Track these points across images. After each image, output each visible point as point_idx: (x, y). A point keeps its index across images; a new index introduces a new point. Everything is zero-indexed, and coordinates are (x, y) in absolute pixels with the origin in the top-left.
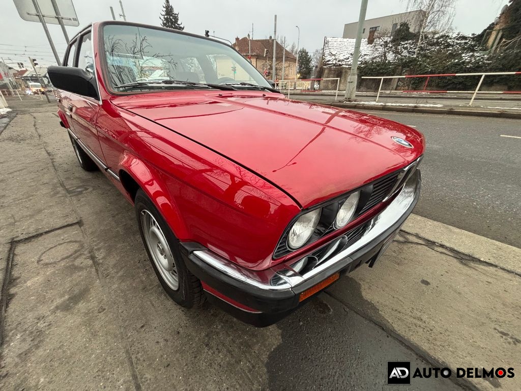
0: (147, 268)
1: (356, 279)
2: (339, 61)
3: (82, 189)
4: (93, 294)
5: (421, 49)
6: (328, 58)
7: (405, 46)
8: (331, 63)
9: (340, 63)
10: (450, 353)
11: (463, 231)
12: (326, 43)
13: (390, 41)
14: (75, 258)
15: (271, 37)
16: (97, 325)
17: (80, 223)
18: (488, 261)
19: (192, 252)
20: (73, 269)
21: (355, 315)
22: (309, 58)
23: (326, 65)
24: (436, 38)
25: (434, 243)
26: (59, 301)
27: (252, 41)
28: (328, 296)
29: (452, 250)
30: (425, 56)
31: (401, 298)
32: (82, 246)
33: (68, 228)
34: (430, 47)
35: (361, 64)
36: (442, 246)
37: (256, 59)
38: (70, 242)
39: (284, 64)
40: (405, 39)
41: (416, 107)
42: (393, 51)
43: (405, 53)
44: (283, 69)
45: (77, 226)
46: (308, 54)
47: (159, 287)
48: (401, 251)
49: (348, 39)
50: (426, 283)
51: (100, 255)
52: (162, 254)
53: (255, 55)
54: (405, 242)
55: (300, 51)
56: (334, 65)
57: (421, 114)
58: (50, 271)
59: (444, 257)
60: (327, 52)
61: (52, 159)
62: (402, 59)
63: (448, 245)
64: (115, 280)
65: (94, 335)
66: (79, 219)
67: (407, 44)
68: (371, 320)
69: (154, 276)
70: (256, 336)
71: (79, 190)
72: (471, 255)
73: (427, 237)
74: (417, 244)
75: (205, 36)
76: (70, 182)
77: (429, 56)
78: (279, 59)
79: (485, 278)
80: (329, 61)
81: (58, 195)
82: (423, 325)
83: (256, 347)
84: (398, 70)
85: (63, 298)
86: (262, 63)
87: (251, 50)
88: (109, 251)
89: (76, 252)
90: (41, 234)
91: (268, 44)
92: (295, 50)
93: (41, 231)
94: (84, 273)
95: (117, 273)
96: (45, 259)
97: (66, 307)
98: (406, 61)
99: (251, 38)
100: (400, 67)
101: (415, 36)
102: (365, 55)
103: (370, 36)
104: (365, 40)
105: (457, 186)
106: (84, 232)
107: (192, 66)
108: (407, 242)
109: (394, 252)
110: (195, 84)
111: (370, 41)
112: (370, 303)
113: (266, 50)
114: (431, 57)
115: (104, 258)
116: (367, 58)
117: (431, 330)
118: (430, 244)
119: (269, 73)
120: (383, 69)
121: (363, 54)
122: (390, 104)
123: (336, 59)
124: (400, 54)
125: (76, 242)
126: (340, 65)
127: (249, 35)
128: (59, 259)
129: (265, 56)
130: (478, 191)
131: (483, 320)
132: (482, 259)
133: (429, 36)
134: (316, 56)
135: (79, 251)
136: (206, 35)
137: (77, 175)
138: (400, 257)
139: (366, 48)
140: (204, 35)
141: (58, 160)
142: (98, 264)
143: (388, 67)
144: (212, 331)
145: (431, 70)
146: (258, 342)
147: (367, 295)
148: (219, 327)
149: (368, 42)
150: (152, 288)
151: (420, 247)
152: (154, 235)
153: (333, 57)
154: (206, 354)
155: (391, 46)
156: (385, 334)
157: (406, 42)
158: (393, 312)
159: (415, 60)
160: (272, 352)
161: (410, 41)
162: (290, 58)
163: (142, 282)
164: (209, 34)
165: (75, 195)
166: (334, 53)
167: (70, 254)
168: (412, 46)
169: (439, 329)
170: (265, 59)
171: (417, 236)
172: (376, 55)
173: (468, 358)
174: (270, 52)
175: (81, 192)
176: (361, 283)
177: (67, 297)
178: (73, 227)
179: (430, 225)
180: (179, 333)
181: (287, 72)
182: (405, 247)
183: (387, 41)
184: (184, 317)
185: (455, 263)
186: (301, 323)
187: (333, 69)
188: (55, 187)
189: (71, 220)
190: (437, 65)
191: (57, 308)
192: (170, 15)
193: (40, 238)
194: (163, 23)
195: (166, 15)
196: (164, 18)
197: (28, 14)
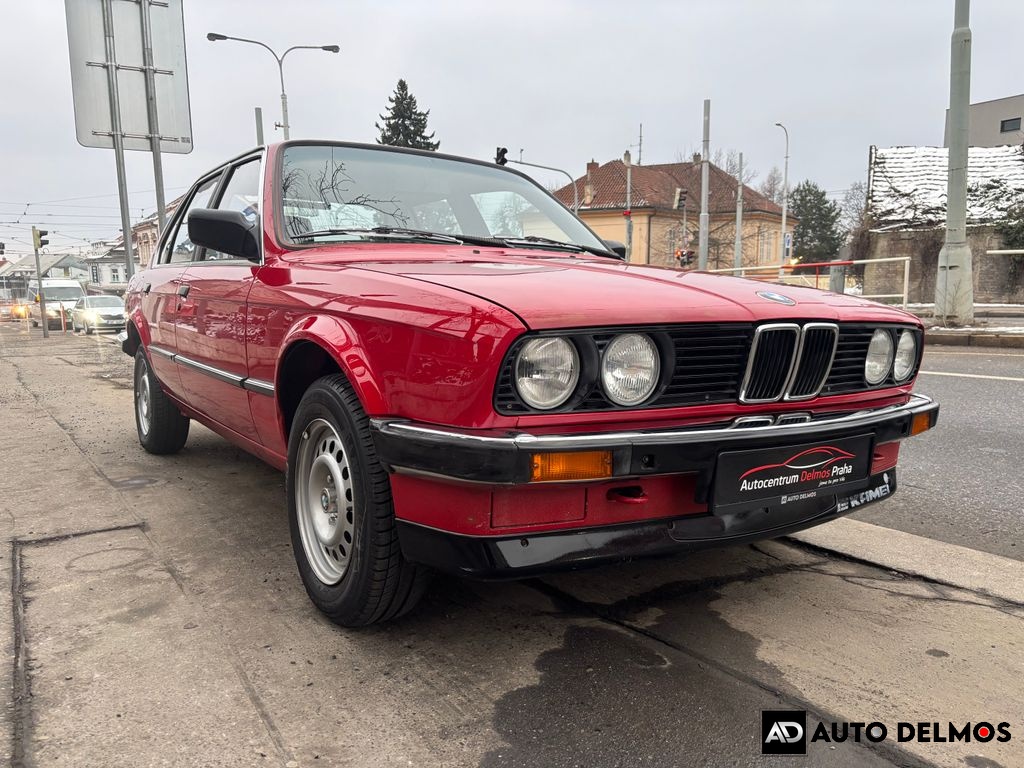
0: (283, 588)
1: (755, 634)
2: (925, 212)
3: (143, 481)
4: (174, 610)
6: (887, 204)
8: (899, 217)
9: (931, 216)
12: (876, 163)
14: (137, 569)
15: (697, 157)
16: (184, 639)
17: (141, 526)
20: (135, 580)
22: (831, 210)
23: (879, 225)
25: (1021, 606)
26: (112, 612)
27: (639, 170)
28: (675, 647)
32: (148, 555)
37: (650, 217)
38: (126, 549)
39: (741, 229)
44: (738, 242)
45: (138, 530)
46: (827, 197)
48: (909, 609)
50: (938, 654)
51: (185, 569)
53: (645, 207)
55: (797, 190)
56: (910, 223)
58: (91, 579)
60: (881, 188)
61: (71, 434)
64: (216, 598)
65: (179, 648)
66: (139, 521)
71: (137, 482)
73: (1008, 596)
75: (494, 162)
76: (114, 469)
78: (722, 214)
80: (890, 212)
81: (93, 488)
83: (484, 685)
85: (118, 611)
86: (668, 229)
87: (633, 191)
88: (204, 564)
89: (138, 561)
90: (66, 537)
91: (684, 174)
92: (780, 187)
93: (65, 533)
94: (155, 585)
95: (220, 590)
96: (81, 566)
97: (126, 619)
99: (634, 162)
102: (1020, 191)
106: (150, 539)
109: (891, 608)
110: (431, 235)
113: (679, 190)
115: (193, 573)
118: (1011, 607)
119: (691, 255)
121: (1011, 190)
123: (915, 208)
125: (137, 549)
126: (930, 222)
127: (627, 154)
128: (107, 567)
129: (675, 206)
134: (853, 202)
135: (144, 560)
136: (497, 160)
137: (129, 459)
138: (898, 617)
140: (491, 158)
141: (83, 435)
142: (183, 579)
146: (489, 680)
151: (972, 606)
153: (904, 201)
160: (512, 692)
162: (759, 209)
164: (506, 156)
165: (128, 490)
166: (903, 190)
167: (125, 563)
170: (676, 215)
174: (691, 195)
175: (141, 486)
177: (126, 609)
178: (130, 530)
181: (751, 252)
187: (906, 236)
188: (83, 476)
189: (124, 522)
191: (110, 618)
192: (404, 118)
193: (65, 542)
194: (384, 137)
195: (393, 118)
196: (389, 125)
197: (95, 133)
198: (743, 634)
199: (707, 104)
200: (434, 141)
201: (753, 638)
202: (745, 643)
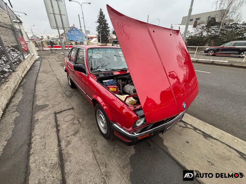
0: (95, 126)
1: (163, 138)
4: (80, 132)
5: (222, 30)
7: (213, 28)
10: (187, 164)
11: (211, 125)
12: (172, 27)
13: (205, 26)
14: (74, 120)
16: (83, 141)
17: (73, 108)
18: (216, 138)
19: (113, 124)
20: (74, 124)
21: (159, 149)
24: (230, 25)
25: (197, 129)
26: (72, 133)
28: (152, 142)
29: (203, 132)
30: (223, 34)
31: (177, 146)
32: (75, 116)
33: (70, 110)
34: (227, 29)
35: (189, 37)
36: (200, 130)
38: (71, 115)
40: (213, 25)
41: (213, 62)
42: (206, 31)
43: (213, 32)
45: (72, 110)
47: (99, 132)
48: (182, 130)
49: (183, 25)
50: (188, 142)
51: (81, 120)
52: (102, 123)
54: (185, 127)
57: (215, 65)
58: (67, 124)
59: (198, 134)
61: (59, 82)
62: (211, 35)
63: (202, 130)
64: (86, 129)
65: (83, 143)
66: (72, 107)
67: (214, 27)
68: (164, 151)
69: (97, 129)
70: (128, 150)
71: (70, 96)
72: (210, 135)
73: (195, 126)
74: (190, 128)
76: (67, 92)
77: (225, 34)
79: (212, 144)
81: (64, 97)
82: (181, 155)
83: (127, 153)
84: (208, 41)
88: (83, 119)
89: (73, 118)
93: (62, 110)
94: (77, 125)
95: (86, 127)
96: (66, 120)
97: (74, 135)
98: (213, 36)
100: (210, 39)
101: (219, 24)
102: (192, 33)
103: (194, 24)
104: (192, 26)
105: (219, 105)
106: (74, 112)
107: (109, 37)
108: (186, 127)
109: (180, 130)
111: (195, 26)
112: (166, 146)
114: (227, 35)
115: (82, 121)
116: (193, 34)
117: (184, 157)
118: (195, 129)
120: (201, 40)
121: (190, 33)
122: (200, 60)
124: (210, 32)
125: (73, 115)
128: (69, 120)
130: (228, 109)
131: (204, 157)
132: (214, 137)
133: (227, 24)
135: (74, 118)
138: (181, 132)
139: (192, 29)
141: (62, 83)
142: (81, 123)
143: (203, 39)
144: (115, 147)
145: (226, 41)
146: (128, 152)
147: (165, 143)
148: (117, 146)
149: (193, 26)
150: (97, 133)
151: (190, 129)
152: (101, 117)
154: (113, 153)
155: (205, 28)
156: (168, 156)
157: (214, 26)
158: (173, 150)
159: (218, 35)
160: (132, 155)
161: (216, 26)
163: (94, 130)
165: (69, 98)
167: (72, 119)
168: (217, 29)
169: (186, 157)
171: (191, 125)
172: (197, 33)
173: (193, 166)
176: (164, 139)
177: (73, 132)
179: (198, 122)
180: (105, 146)
182: (185, 129)
183: (203, 26)
184: (107, 142)
185: (202, 137)
186: (142, 149)
188: (63, 94)
189: (70, 107)
190: (230, 39)
191: (71, 135)
192: (102, 15)
193: (62, 113)
194: (98, 19)
195: (100, 15)
196: (99, 17)
197: (54, 27)
198: (161, 138)
199: (148, 16)
200: (106, 20)
201: (163, 139)
202: (162, 140)
